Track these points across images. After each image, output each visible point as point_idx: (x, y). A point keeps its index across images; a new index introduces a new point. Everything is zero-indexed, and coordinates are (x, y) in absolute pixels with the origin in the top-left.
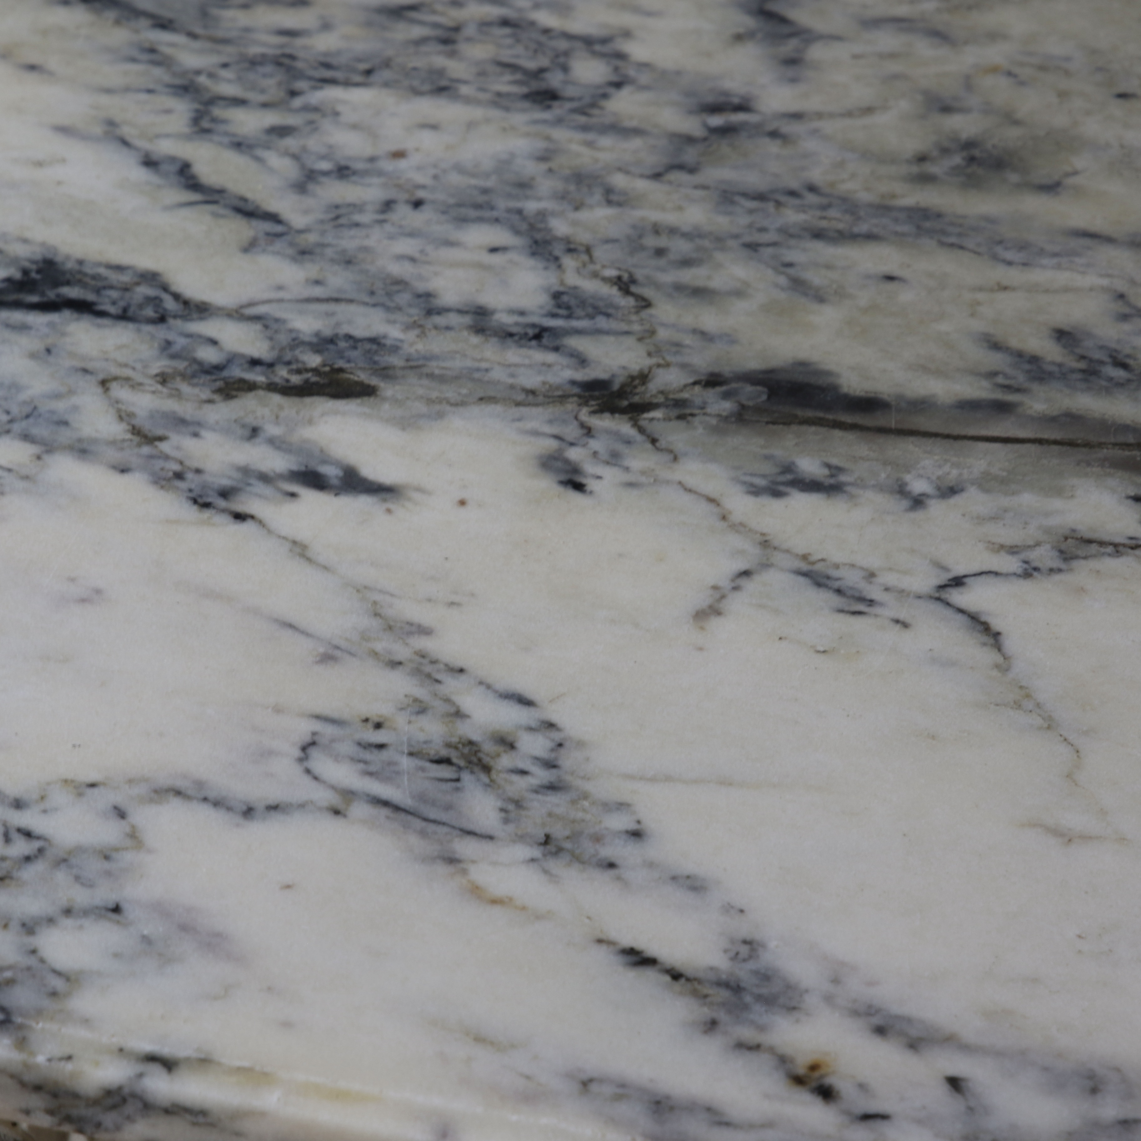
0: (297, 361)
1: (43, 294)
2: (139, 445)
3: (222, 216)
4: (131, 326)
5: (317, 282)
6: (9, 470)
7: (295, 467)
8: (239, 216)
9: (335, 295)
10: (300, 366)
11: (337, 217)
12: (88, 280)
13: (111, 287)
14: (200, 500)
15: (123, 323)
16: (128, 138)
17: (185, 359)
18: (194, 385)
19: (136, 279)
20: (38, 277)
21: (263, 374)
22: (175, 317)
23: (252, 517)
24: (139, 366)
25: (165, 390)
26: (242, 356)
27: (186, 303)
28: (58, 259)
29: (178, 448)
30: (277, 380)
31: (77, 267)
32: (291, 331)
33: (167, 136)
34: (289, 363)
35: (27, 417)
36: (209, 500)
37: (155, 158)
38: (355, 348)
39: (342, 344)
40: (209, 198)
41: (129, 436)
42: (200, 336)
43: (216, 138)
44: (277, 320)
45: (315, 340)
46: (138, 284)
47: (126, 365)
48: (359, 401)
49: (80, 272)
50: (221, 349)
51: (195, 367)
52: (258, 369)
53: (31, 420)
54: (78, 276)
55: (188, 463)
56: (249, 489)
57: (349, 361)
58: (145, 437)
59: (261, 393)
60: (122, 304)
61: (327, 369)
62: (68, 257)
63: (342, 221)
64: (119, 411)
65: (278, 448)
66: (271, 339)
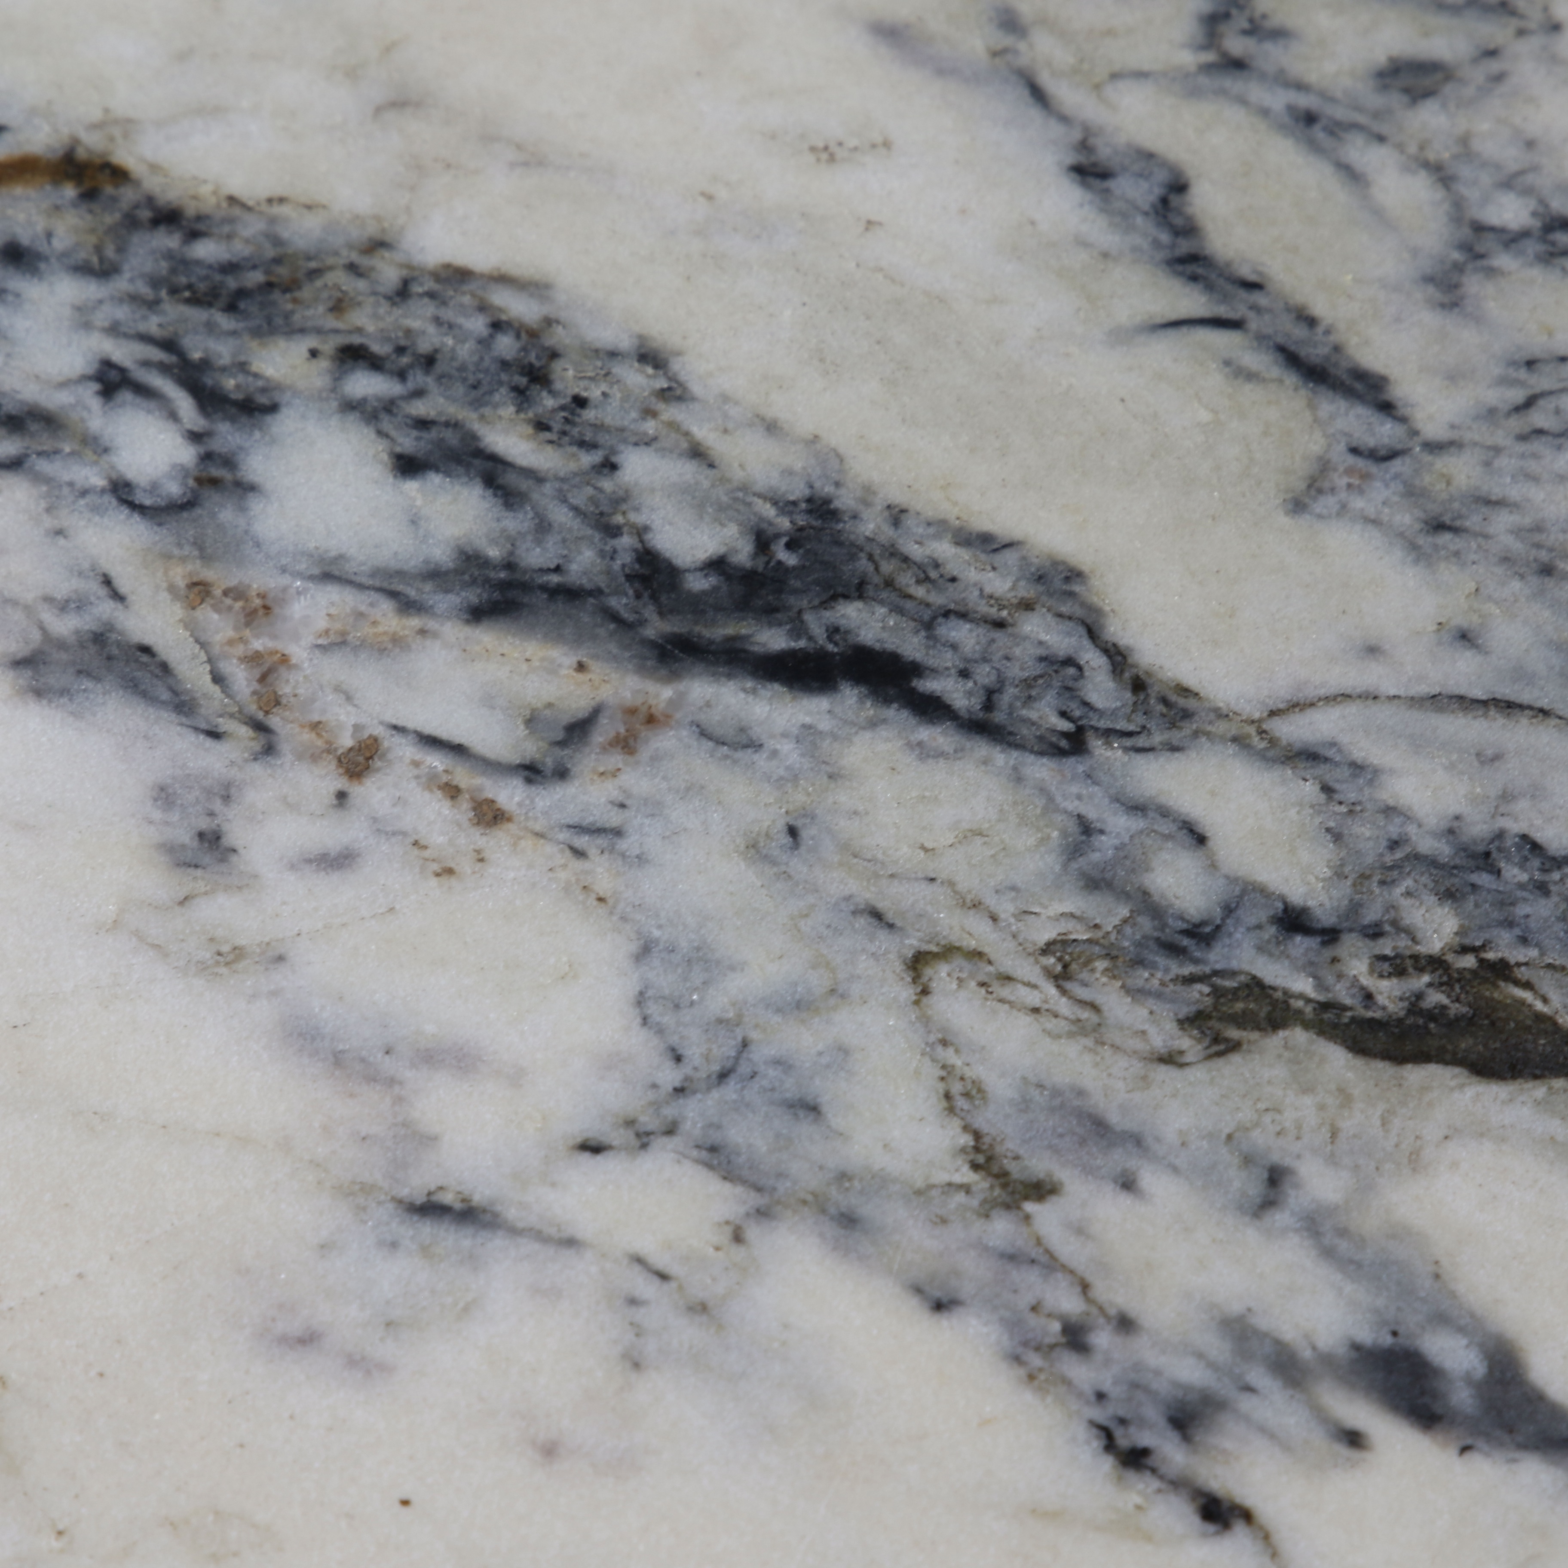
0: (1398, 927)
1: (798, 629)
2: (985, 1212)
3: (1251, 376)
4: (1001, 757)
5: (1465, 637)
6: (663, 1277)
7: (1366, 1336)
8: (1291, 379)
9: (1506, 692)
10: (1403, 943)
11: (1529, 403)
12: (906, 580)
13: (963, 616)
14: (1123, 1441)
15: (982, 748)
16: (1045, 80)
17: (1124, 895)
18: (1137, 994)
19: (1026, 591)
20: (790, 559)
21: (1310, 968)
22: (1109, 734)
23: (1247, 1516)
24: (1006, 908)
25: (1063, 1006)
26: (1262, 890)
27: (1139, 685)
28: (845, 501)
29: (1080, 1231)
30: (1343, 994)
31: (888, 533)
32: (1389, 811)
33: (1141, 75)
34: (1374, 933)
35: (723, 1076)
36: (1144, 1439)
37: (1104, 153)
38: (1543, 889)
39: (1514, 874)
40: (1223, 311)
41: (966, 1175)
42: (1164, 812)
43: (1257, 93)
44: (1357, 768)
45: (1443, 850)
46: (1027, 606)
47: (976, 905)
48: (1539, 1090)
49: (893, 552)
50: (1213, 866)
51: (1146, 924)
52: (1300, 944)
53: (730, 1091)
54: (887, 567)
55: (1101, 1291)
56: (1246, 1403)
57: (1524, 940)
58: (1002, 1177)
59: (1299, 1036)
60: (984, 675)
61: (1469, 961)
62: (868, 492)
63: (1539, 418)
64: (947, 1072)
65: (1328, 1253)
66: (1337, 837)
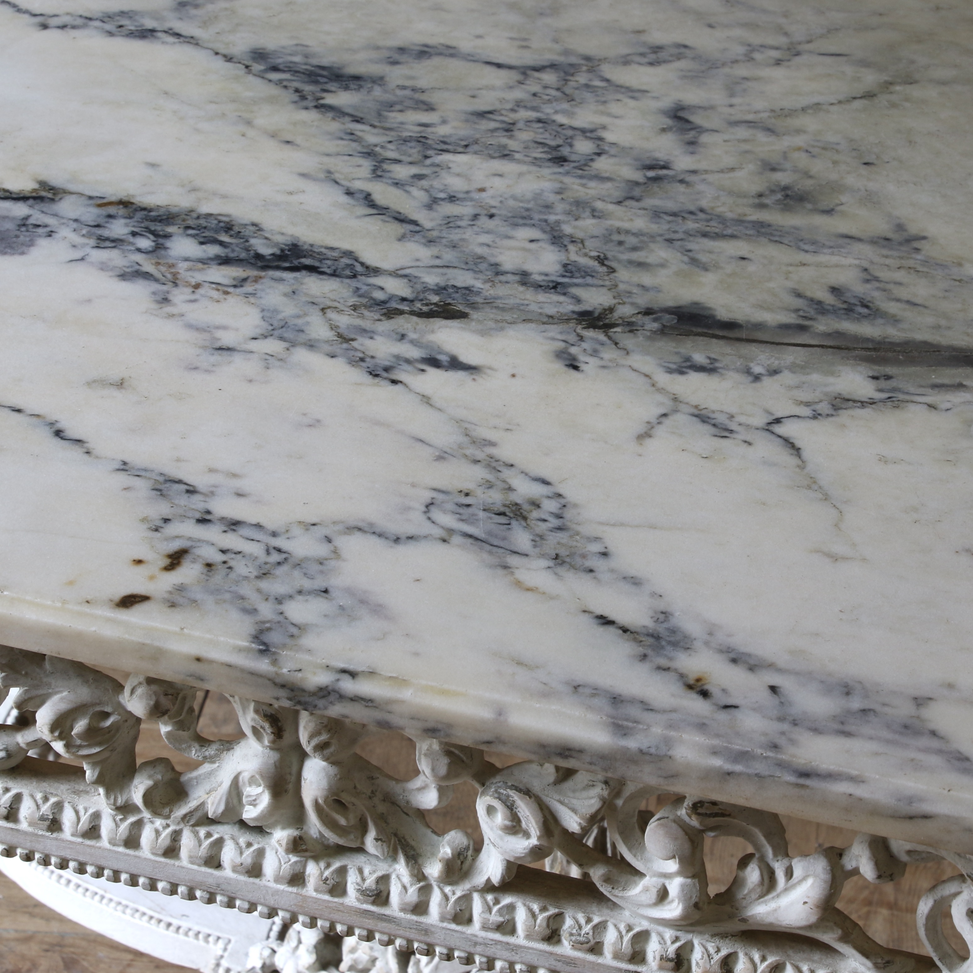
0: (426, 299)
1: (291, 262)
2: (341, 343)
3: (387, 222)
4: (338, 279)
5: (437, 257)
6: (272, 356)
7: (424, 356)
8: (396, 222)
9: (447, 264)
10: (428, 301)
11: (449, 223)
12: (315, 255)
13: (328, 259)
14: (373, 373)
15: (334, 278)
16: (338, 180)
17: (367, 298)
18: (371, 311)
19: (341, 255)
20: (289, 253)
21: (408, 306)
22: (361, 275)
23: (401, 382)
24: (342, 301)
25: (355, 314)
26: (397, 296)
27: (367, 267)
28: (300, 244)
29: (362, 345)
30: (415, 309)
31: (310, 248)
32: (423, 283)
33: (359, 179)
34: (422, 300)
35: (282, 327)
36: (378, 373)
37: (352, 190)
38: (457, 292)
39: (451, 290)
40: (380, 212)
41: (336, 338)
42: (375, 285)
43: (384, 180)
44: (415, 277)
45: (436, 288)
46: (342, 257)
47: (335, 301)
48: (459, 321)
49: (311, 251)
50: (386, 293)
51: (372, 301)
52: (405, 303)
53: (284, 329)
54: (310, 253)
55: (367, 353)
56: (399, 367)
57: (454, 300)
58: (345, 338)
59: (407, 316)
60: (333, 268)
61: (442, 303)
62: (305, 243)
63: (451, 225)
64: (331, 324)
65: (415, 345)
66: (412, 287)
